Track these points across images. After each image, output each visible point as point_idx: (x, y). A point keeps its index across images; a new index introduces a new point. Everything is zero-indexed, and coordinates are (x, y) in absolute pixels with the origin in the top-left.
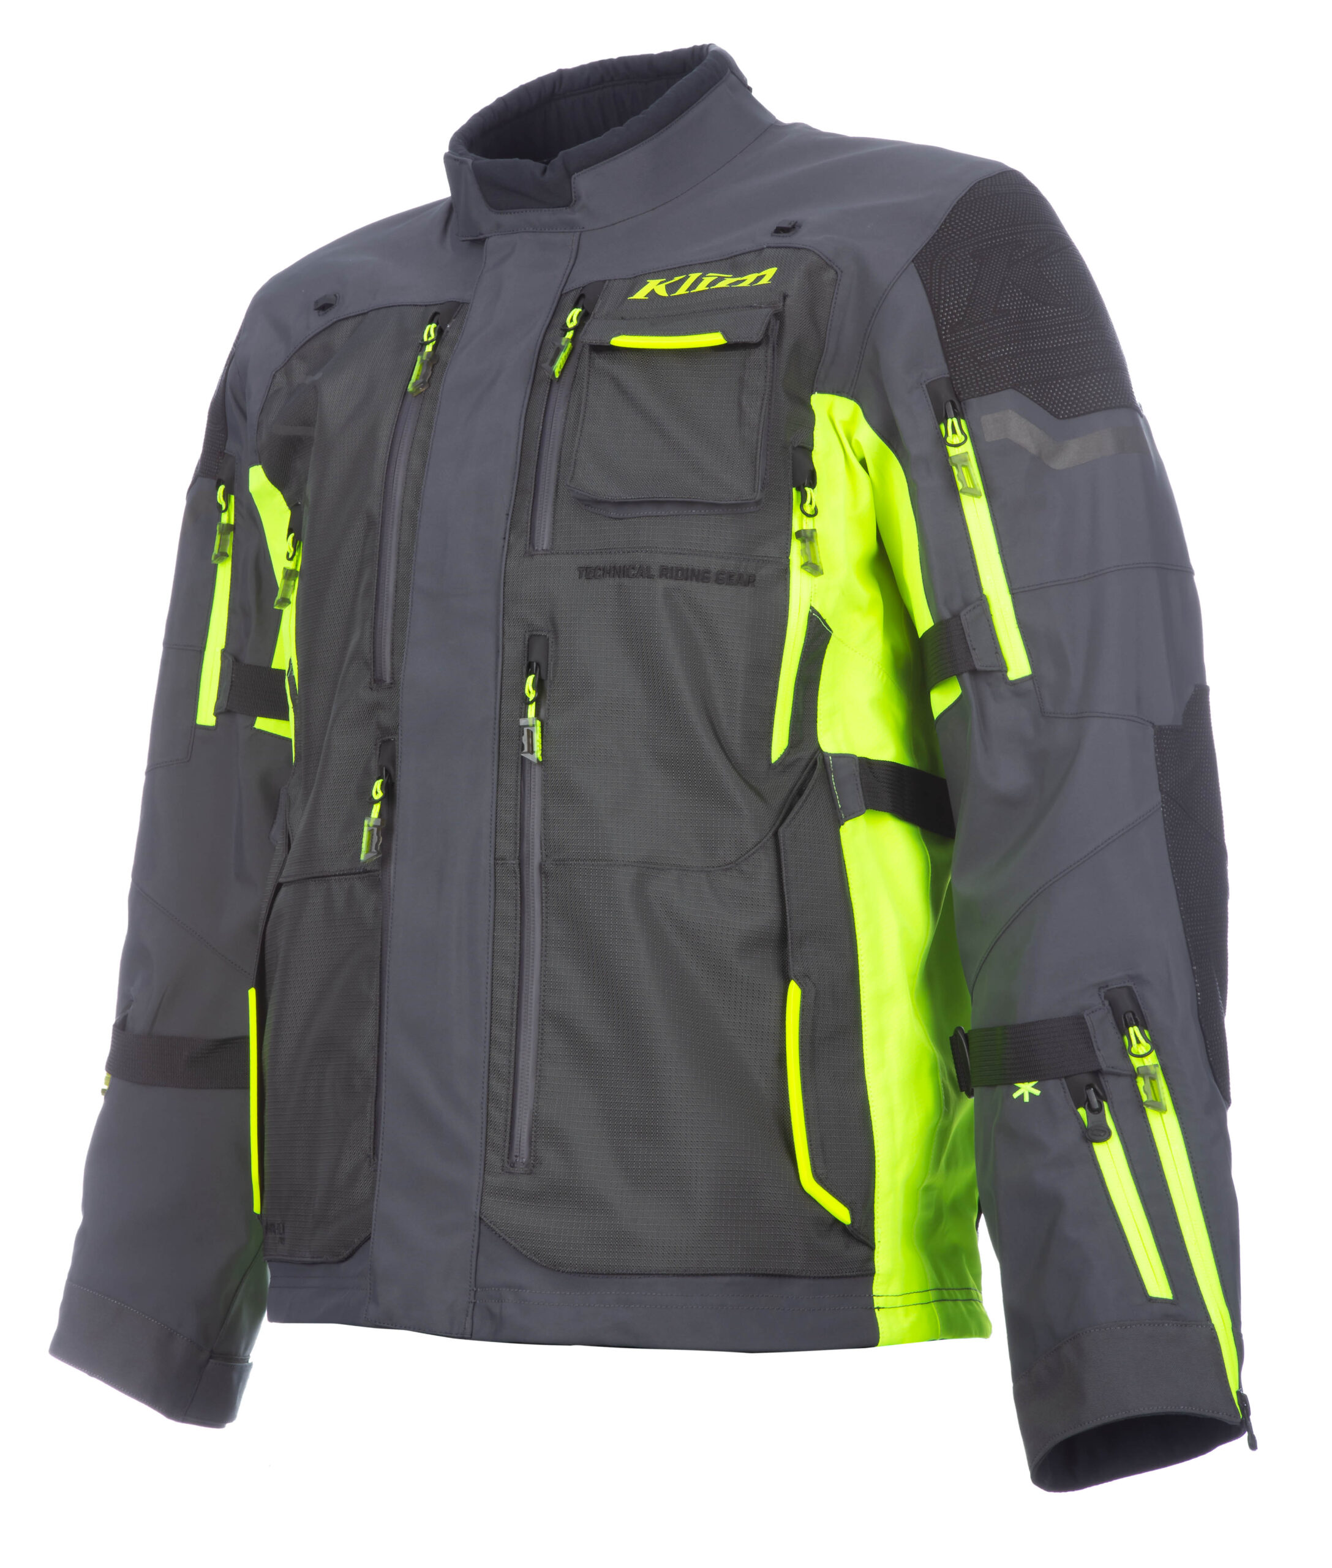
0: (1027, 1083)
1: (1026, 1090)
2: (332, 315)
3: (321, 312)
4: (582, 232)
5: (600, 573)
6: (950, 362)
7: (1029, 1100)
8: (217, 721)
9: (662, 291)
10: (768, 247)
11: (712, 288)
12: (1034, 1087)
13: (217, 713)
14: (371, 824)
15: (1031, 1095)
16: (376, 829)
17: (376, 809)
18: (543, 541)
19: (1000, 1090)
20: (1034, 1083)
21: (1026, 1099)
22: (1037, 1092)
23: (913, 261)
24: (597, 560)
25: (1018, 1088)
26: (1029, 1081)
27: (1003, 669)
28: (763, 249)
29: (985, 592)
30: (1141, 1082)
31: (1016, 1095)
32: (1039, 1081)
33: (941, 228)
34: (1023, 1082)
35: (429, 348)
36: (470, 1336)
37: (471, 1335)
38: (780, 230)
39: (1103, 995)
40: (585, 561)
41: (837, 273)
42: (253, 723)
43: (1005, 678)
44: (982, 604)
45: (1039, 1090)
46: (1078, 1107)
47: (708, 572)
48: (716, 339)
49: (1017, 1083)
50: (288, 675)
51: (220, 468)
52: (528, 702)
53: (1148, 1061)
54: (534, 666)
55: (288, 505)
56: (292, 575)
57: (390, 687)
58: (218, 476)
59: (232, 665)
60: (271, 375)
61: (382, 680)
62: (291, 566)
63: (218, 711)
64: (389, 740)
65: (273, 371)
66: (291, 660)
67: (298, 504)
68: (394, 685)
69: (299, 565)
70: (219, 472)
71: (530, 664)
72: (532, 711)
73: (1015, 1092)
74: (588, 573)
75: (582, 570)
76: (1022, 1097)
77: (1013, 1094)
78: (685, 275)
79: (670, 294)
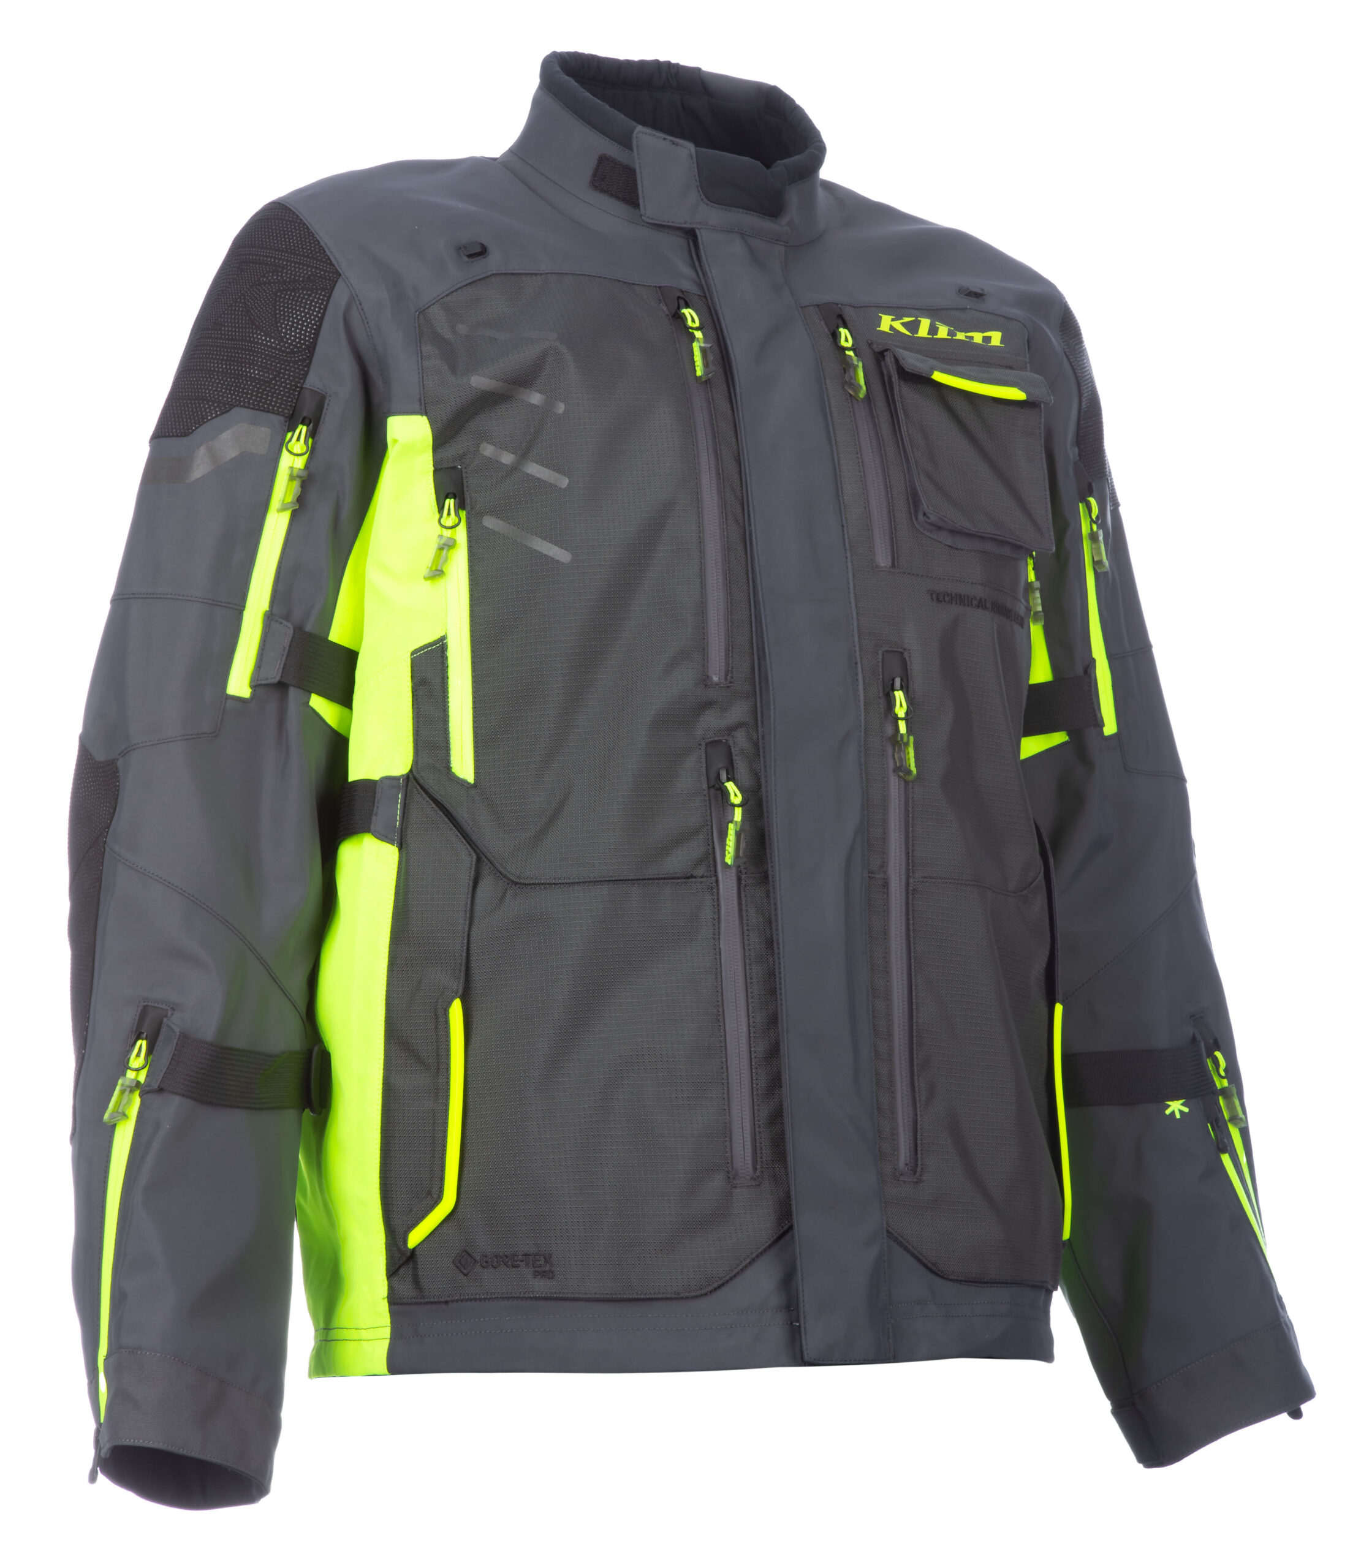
0: (1176, 1101)
1: (1176, 1107)
3: (468, 259)
5: (946, 599)
7: (1181, 1116)
8: (253, 694)
9: (900, 327)
11: (952, 338)
12: (1182, 1104)
13: (254, 684)
14: (736, 827)
15: (1181, 1112)
18: (881, 556)
19: (1153, 1108)
20: (1182, 1101)
21: (1178, 1116)
22: (1186, 1110)
24: (942, 586)
25: (1169, 1106)
26: (1177, 1099)
27: (1098, 725)
29: (1092, 655)
30: (1222, 1101)
31: (1168, 1112)
32: (1186, 1099)
34: (1172, 1100)
35: (699, 335)
38: (966, 293)
39: (1193, 1024)
40: (931, 585)
42: (307, 701)
43: (1100, 733)
45: (1187, 1107)
46: (1207, 1123)
47: (1011, 611)
48: (1016, 394)
49: (1169, 1101)
50: (412, 654)
51: (294, 405)
52: (896, 719)
53: (1225, 1083)
54: (898, 682)
55: (434, 466)
56: (447, 545)
57: (728, 687)
58: (291, 412)
59: (291, 632)
60: (415, 315)
61: (715, 679)
62: (447, 533)
63: (259, 682)
64: (720, 741)
65: (416, 312)
66: (443, 639)
67: (455, 468)
68: (733, 684)
69: (461, 535)
70: (293, 409)
71: (893, 680)
72: (903, 727)
73: (1167, 1109)
74: (939, 598)
75: (931, 593)
76: (1173, 1113)
77: (1165, 1111)
78: (913, 317)
79: (913, 334)
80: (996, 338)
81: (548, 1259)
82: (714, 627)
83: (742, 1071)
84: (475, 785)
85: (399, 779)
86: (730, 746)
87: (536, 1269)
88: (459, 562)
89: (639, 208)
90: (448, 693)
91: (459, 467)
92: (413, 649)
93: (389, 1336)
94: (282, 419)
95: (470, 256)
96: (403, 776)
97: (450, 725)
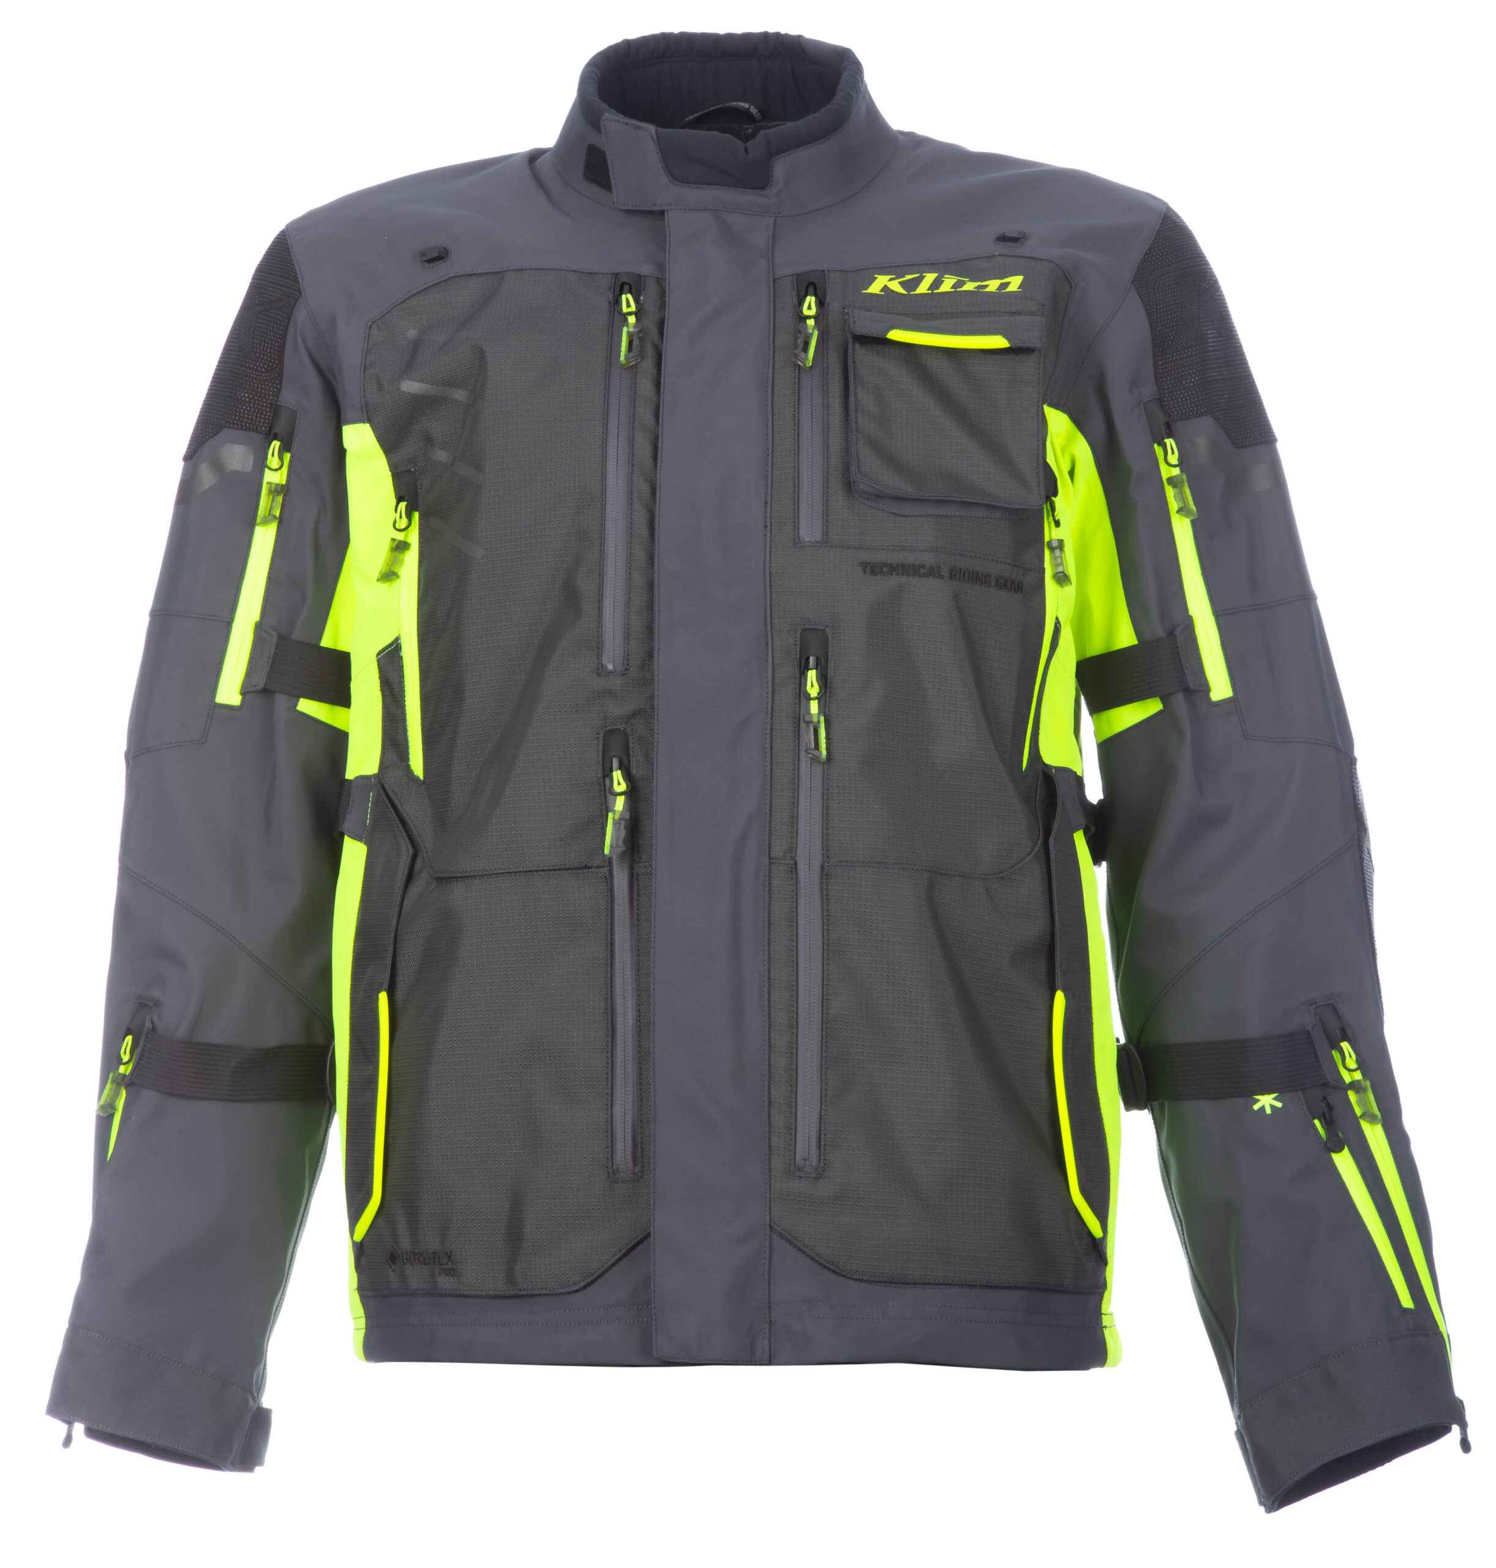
0: (1267, 1095)
1: (1266, 1102)
2: (441, 271)
3: (426, 265)
4: (777, 217)
5: (885, 570)
6: (1160, 383)
7: (1272, 1112)
8: (243, 701)
9: (896, 286)
10: (999, 255)
11: (958, 290)
12: (1275, 1099)
13: (244, 692)
14: (617, 817)
15: (1272, 1107)
16: (623, 823)
17: (620, 803)
18: (809, 531)
19: (1239, 1102)
20: (1274, 1095)
21: (1268, 1111)
22: (1279, 1105)
23: (1132, 283)
24: (880, 557)
25: (1258, 1101)
26: (1269, 1093)
27: (1206, 689)
28: (994, 256)
29: (1191, 613)
30: (1352, 1096)
31: (1256, 1107)
32: (1280, 1093)
33: (1146, 253)
35: (632, 319)
36: (768, 1362)
37: (770, 1360)
38: (1003, 239)
39: (1312, 1012)
40: (865, 556)
41: (1071, 287)
42: (296, 705)
43: (1208, 698)
44: (1188, 624)
45: (1281, 1102)
46: (1314, 1119)
47: (988, 576)
48: (999, 342)
49: (1256, 1095)
50: (377, 655)
51: (270, 422)
52: (809, 698)
53: (1358, 1076)
54: (812, 660)
55: (390, 471)
56: (400, 547)
57: (624, 674)
58: (268, 429)
59: (275, 640)
60: (367, 325)
61: (610, 667)
62: (400, 536)
63: (247, 690)
64: (618, 730)
65: (368, 322)
66: (397, 639)
67: (410, 471)
68: (628, 672)
69: (413, 537)
70: (270, 425)
71: (808, 659)
72: (814, 707)
73: (1255, 1104)
74: (873, 569)
75: (864, 565)
76: (1263, 1108)
77: (1253, 1105)
78: (917, 273)
79: (909, 292)
80: (1015, 283)
81: (449, 1256)
82: (610, 614)
83: (627, 1066)
84: (424, 782)
85: (371, 779)
86: (628, 734)
87: (442, 1267)
88: (410, 564)
89: (612, 192)
90: (404, 692)
91: (413, 470)
92: (377, 651)
93: (364, 1327)
94: (262, 436)
95: (430, 261)
96: (374, 775)
97: (407, 723)
